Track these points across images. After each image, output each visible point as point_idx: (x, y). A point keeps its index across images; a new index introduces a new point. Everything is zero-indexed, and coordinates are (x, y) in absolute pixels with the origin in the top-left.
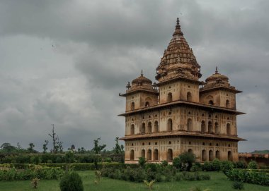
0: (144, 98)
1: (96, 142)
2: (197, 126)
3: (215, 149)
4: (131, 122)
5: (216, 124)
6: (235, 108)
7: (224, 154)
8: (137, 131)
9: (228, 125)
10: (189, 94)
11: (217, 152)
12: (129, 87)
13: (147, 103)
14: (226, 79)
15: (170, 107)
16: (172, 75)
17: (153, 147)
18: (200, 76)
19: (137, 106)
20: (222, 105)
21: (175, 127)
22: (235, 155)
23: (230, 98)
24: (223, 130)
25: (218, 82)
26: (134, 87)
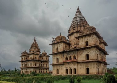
0: (26, 57)
1: (15, 68)
2: (38, 65)
3: (43, 70)
4: (22, 64)
5: (43, 64)
6: (48, 60)
7: (45, 71)
8: (24, 66)
9: (46, 65)
10: (36, 57)
11: (43, 71)
12: (22, 54)
13: (27, 59)
14: (47, 53)
15: (31, 60)
16: (32, 52)
17: (27, 70)
18: (40, 52)
19: (24, 59)
20: (45, 60)
21: (32, 65)
22: (48, 72)
23: (47, 58)
24: (45, 66)
25: (44, 54)
26: (23, 54)
